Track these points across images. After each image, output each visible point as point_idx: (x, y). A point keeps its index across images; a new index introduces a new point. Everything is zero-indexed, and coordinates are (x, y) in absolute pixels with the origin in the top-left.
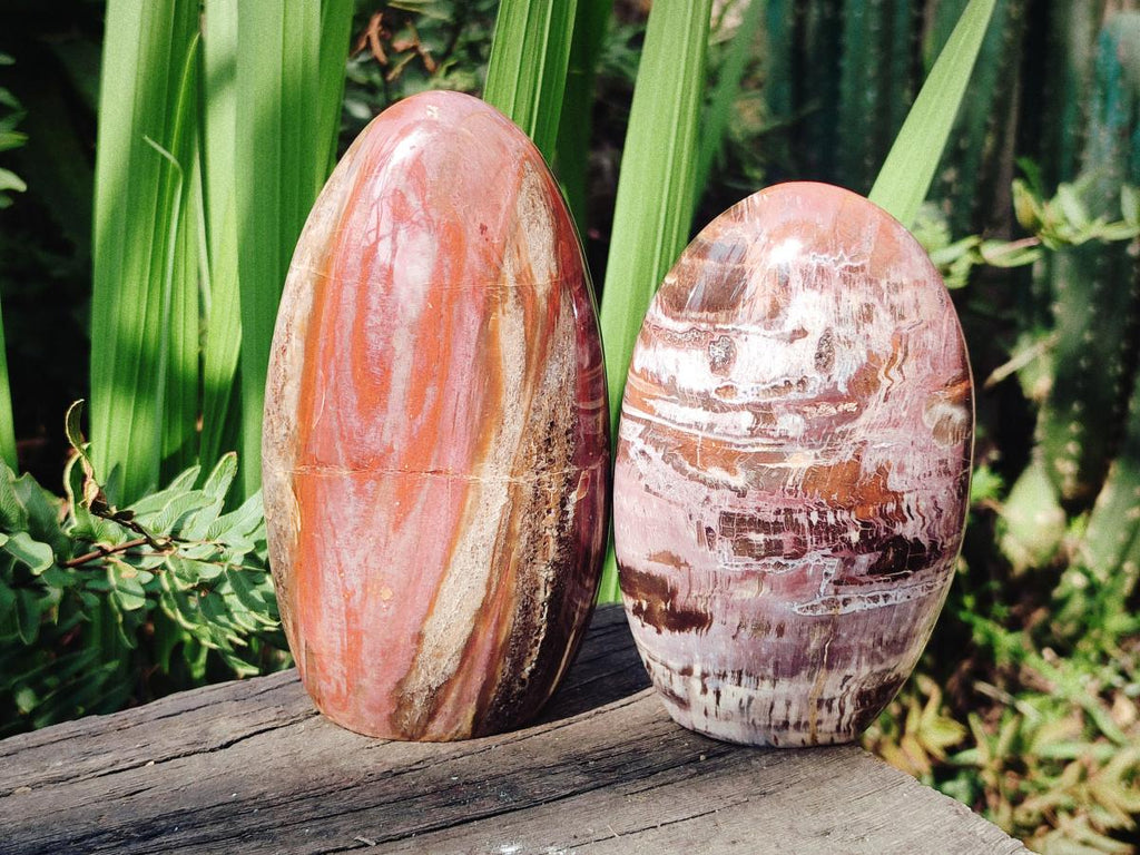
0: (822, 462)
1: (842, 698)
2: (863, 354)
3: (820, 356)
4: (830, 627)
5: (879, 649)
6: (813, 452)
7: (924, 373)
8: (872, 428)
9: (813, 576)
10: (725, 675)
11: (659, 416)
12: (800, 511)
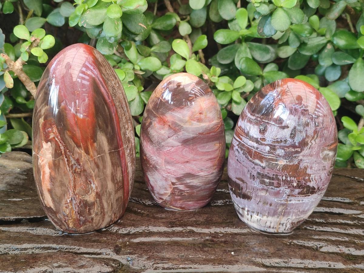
0: (288, 163)
1: (287, 223)
2: (305, 135)
3: (291, 134)
4: (285, 206)
5: (299, 213)
6: (286, 161)
7: (322, 142)
8: (304, 156)
9: (282, 193)
10: (254, 212)
11: (243, 141)
12: (280, 176)
